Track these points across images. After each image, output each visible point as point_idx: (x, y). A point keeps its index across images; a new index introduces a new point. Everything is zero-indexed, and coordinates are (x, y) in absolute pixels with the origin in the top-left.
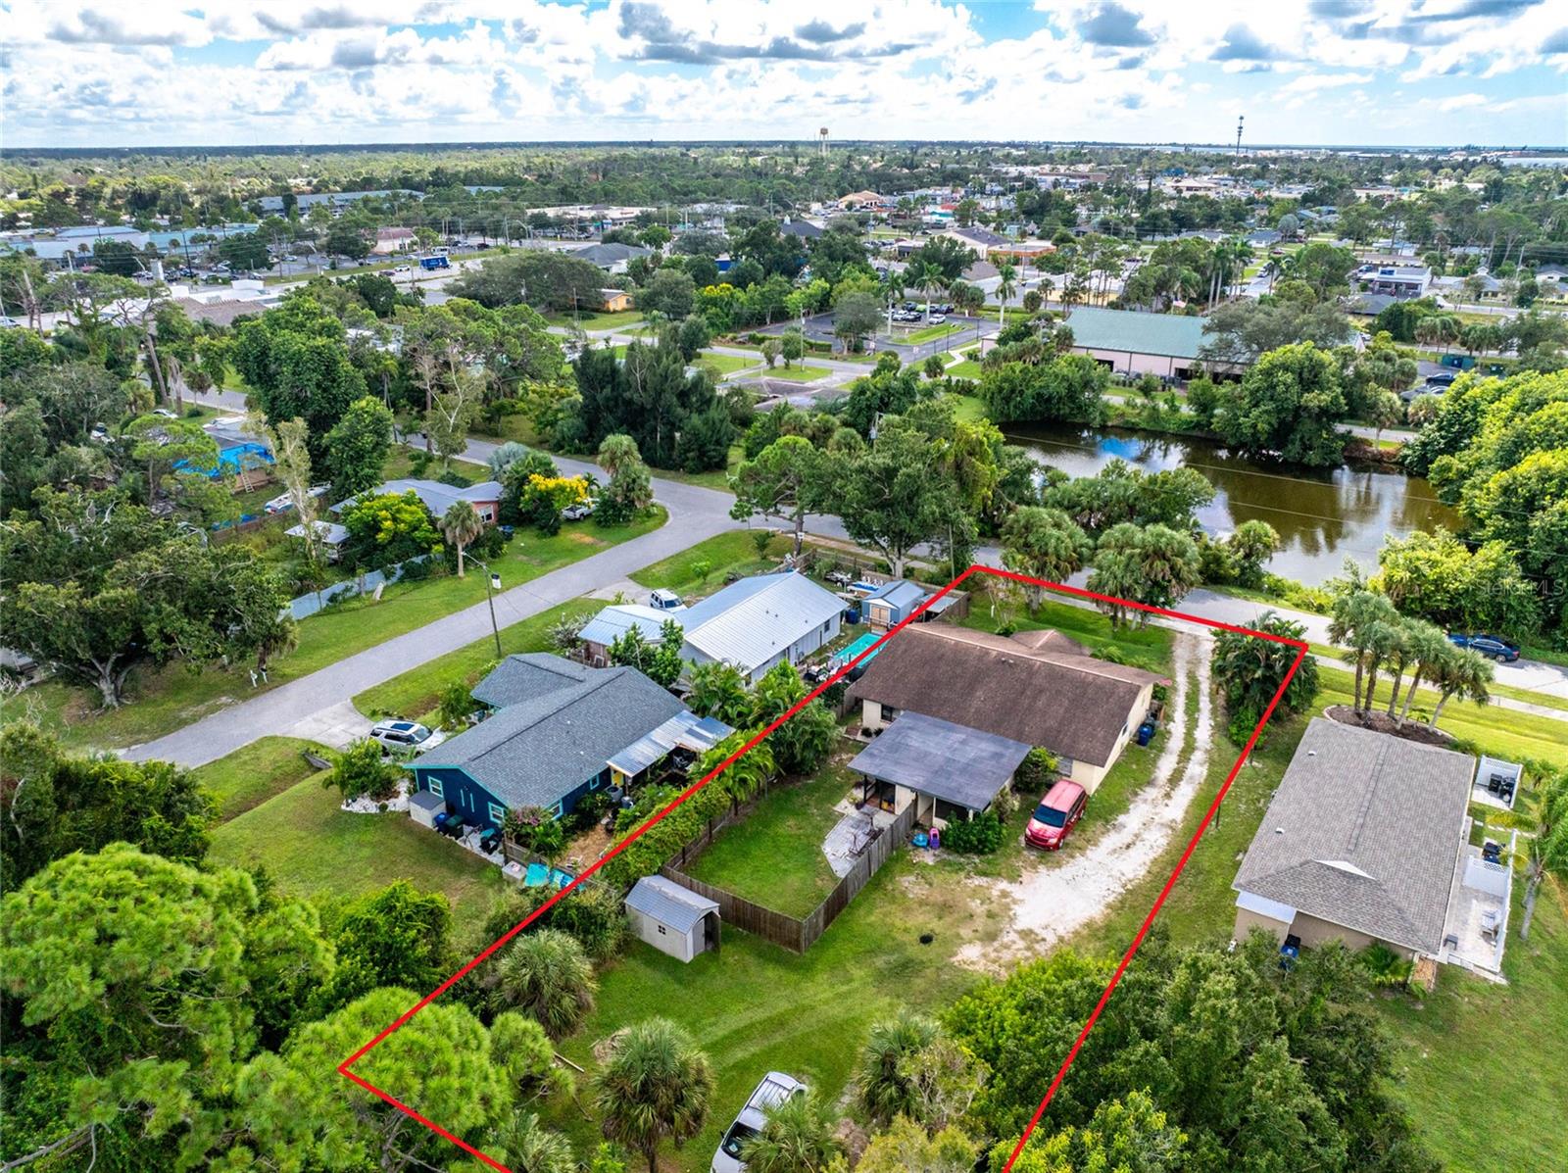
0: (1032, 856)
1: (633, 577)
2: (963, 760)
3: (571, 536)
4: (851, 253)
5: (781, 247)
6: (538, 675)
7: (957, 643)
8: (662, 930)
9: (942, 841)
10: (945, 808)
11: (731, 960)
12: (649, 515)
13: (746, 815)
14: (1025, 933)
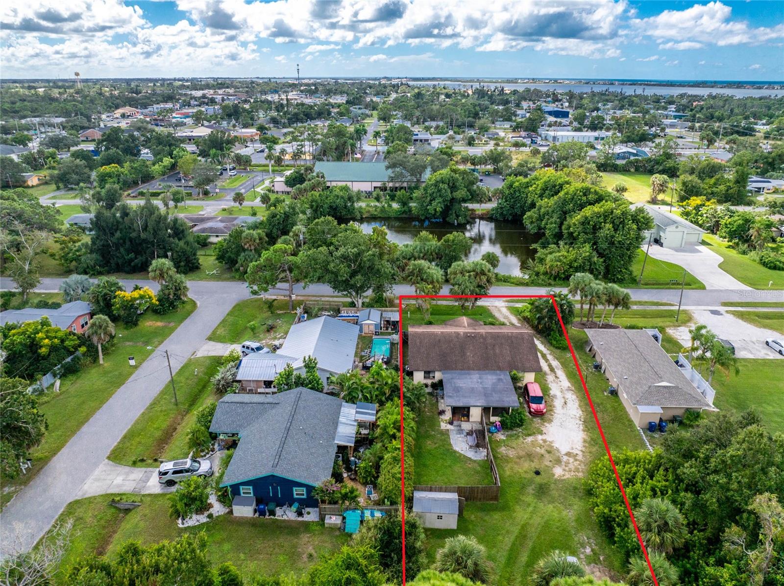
1: (210, 339)
2: (489, 386)
3: (147, 325)
8: (440, 517)
10: (498, 411)
11: (473, 517)
14: (568, 454)
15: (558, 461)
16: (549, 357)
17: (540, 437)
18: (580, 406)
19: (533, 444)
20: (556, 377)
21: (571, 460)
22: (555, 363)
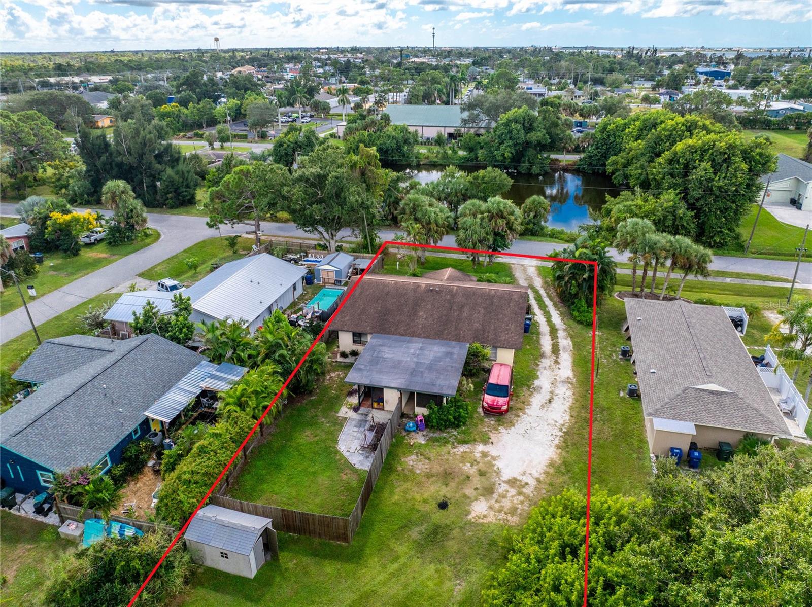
0: (492, 421)
1: (141, 275)
2: (427, 362)
3: (88, 255)
4: (249, 86)
5: (205, 84)
6: (73, 353)
7: (396, 283)
8: (224, 555)
9: (427, 424)
10: (425, 399)
11: (291, 565)
12: (146, 235)
13: (270, 434)
14: (512, 482)
15: (489, 491)
16: (561, 334)
17: (480, 448)
18: (571, 408)
19: (464, 458)
20: (556, 362)
21: (513, 492)
22: (565, 342)
